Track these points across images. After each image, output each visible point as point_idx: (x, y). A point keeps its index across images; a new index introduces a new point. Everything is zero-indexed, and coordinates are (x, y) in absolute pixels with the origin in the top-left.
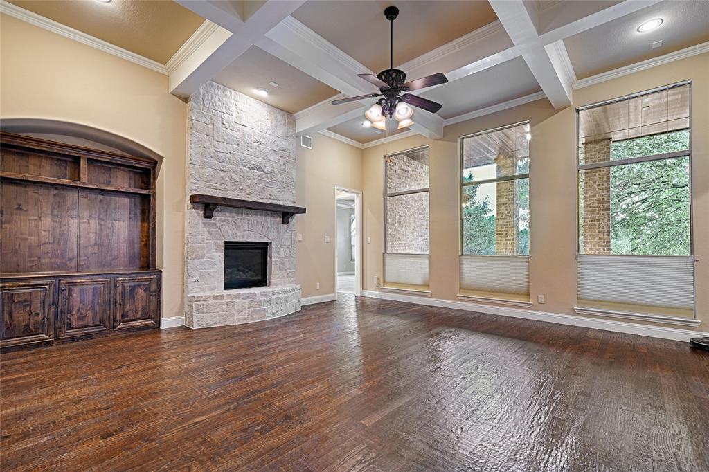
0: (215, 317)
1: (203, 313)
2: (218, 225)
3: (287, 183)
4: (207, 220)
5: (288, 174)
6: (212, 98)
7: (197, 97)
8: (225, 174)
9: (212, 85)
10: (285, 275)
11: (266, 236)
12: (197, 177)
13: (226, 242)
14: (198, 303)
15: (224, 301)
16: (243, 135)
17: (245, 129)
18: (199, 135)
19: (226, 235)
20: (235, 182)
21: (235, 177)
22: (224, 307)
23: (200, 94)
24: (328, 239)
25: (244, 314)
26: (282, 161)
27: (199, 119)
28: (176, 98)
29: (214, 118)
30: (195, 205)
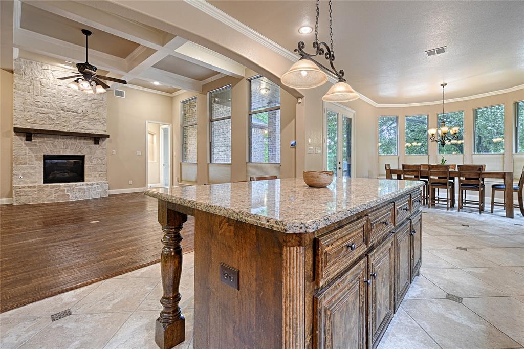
0: (29, 198)
1: (20, 196)
2: (38, 145)
3: (99, 119)
4: (27, 142)
5: (99, 113)
6: (32, 70)
7: (19, 70)
8: (43, 115)
9: (32, 63)
10: (98, 175)
11: (80, 152)
12: (20, 117)
13: (44, 155)
14: (17, 190)
15: (35, 189)
16: (58, 92)
17: (60, 87)
18: (21, 92)
19: (44, 151)
20: (52, 119)
21: (52, 116)
22: (36, 193)
23: (21, 68)
24: (139, 153)
25: (51, 197)
26: (93, 106)
27: (21, 83)
28: (4, 71)
29: (33, 82)
30: (18, 133)
